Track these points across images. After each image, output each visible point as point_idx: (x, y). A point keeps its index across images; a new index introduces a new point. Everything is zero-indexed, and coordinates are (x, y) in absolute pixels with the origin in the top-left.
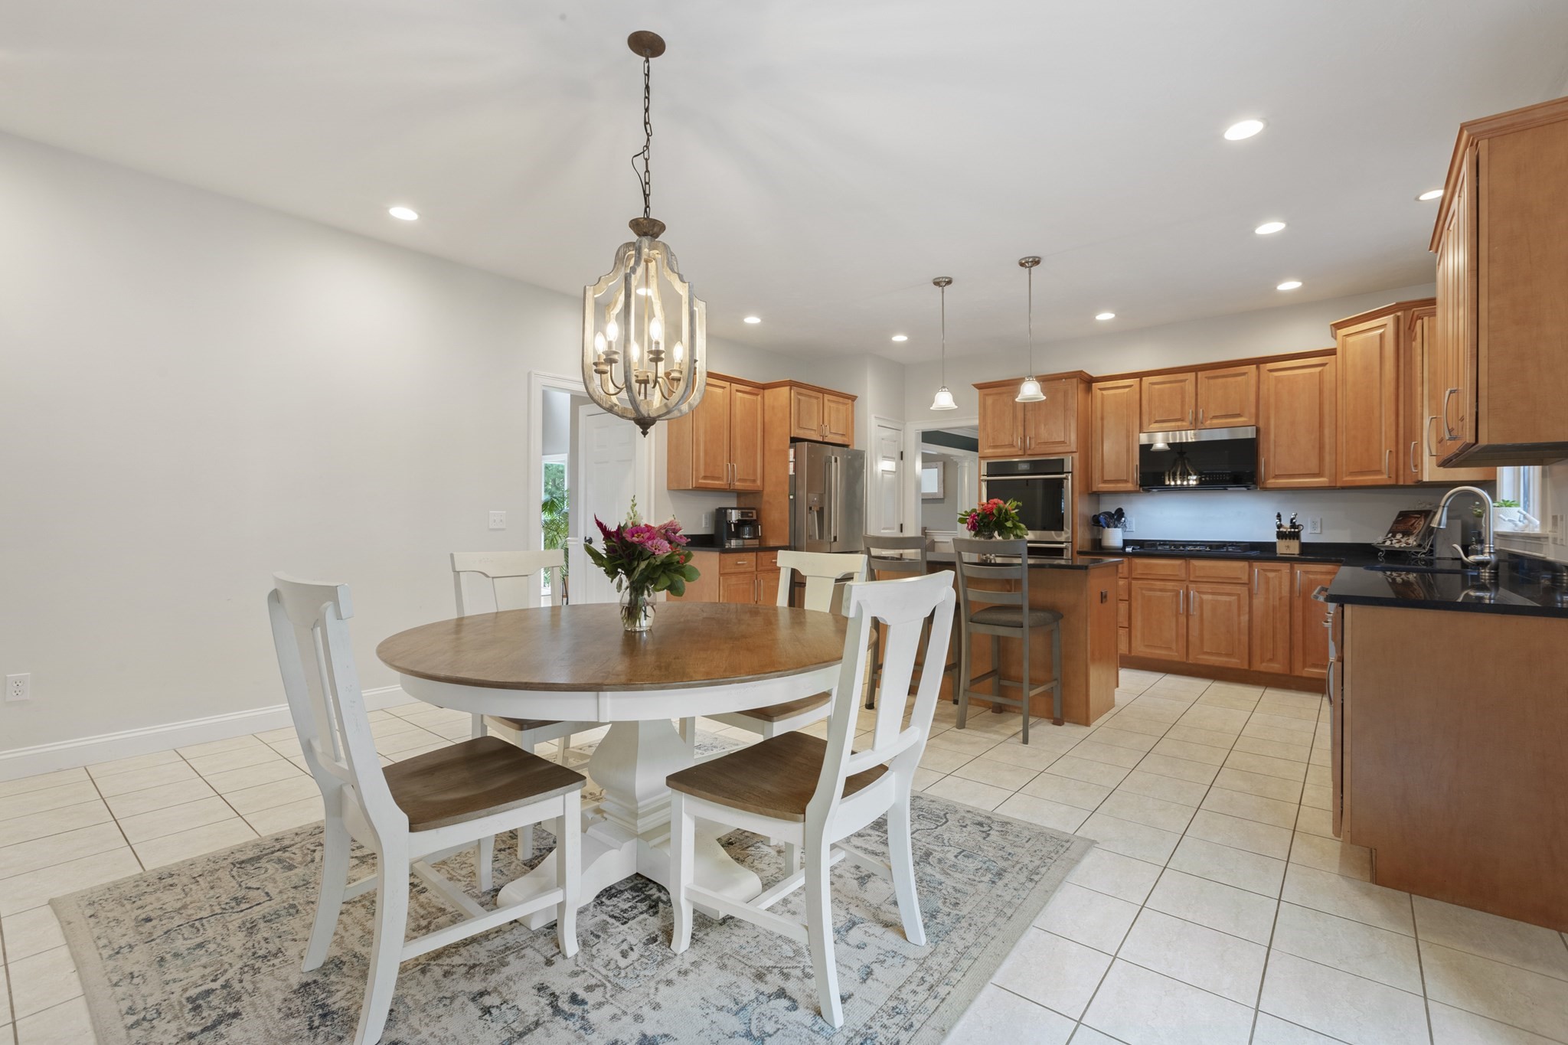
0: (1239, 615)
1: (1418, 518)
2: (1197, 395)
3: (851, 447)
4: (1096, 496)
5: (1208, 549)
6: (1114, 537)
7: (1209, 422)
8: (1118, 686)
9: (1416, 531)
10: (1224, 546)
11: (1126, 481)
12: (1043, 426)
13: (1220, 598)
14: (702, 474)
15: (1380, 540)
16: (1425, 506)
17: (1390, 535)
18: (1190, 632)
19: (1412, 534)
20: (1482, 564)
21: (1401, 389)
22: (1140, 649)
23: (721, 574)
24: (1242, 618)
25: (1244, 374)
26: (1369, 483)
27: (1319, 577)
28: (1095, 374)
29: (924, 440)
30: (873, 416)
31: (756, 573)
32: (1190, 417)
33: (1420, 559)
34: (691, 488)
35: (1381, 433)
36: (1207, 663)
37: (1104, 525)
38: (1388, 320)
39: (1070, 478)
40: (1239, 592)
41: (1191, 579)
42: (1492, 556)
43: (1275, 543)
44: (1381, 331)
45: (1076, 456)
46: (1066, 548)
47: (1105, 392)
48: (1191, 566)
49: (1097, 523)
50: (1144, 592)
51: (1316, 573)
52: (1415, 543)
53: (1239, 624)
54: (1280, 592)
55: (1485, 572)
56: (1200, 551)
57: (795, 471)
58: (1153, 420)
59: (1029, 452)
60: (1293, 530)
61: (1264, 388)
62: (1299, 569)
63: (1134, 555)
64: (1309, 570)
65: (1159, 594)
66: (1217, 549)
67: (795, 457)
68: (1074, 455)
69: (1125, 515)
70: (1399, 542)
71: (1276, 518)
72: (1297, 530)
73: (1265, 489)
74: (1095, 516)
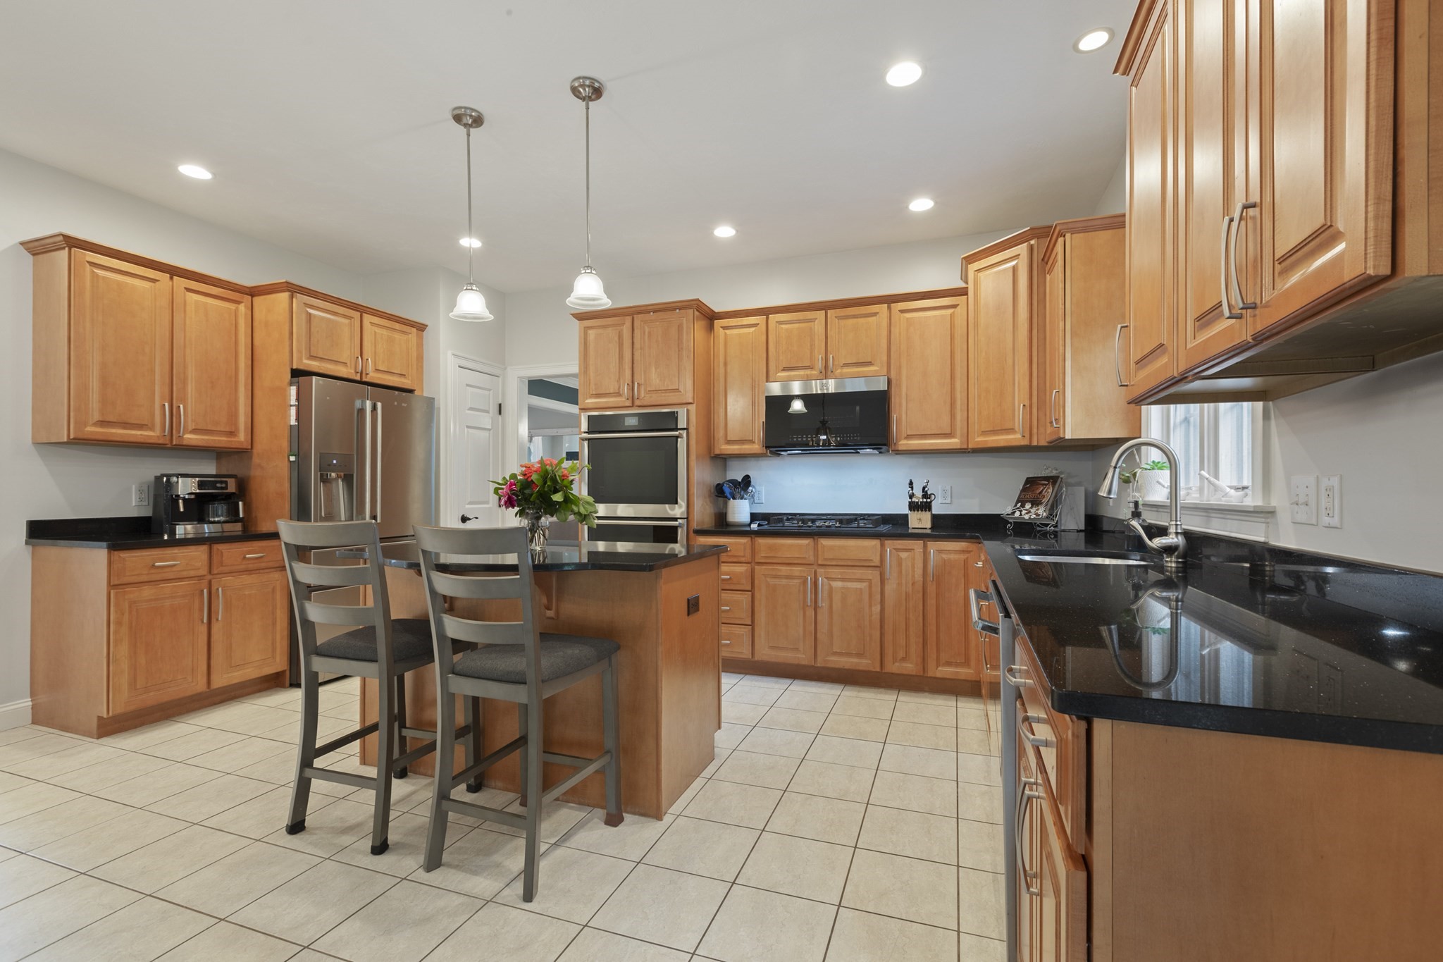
0: (870, 606)
1: (1046, 485)
2: (826, 338)
3: (416, 393)
4: (721, 460)
5: (838, 525)
6: (740, 511)
7: (839, 371)
8: (719, 728)
9: (1045, 500)
10: (856, 520)
11: (752, 442)
12: (653, 370)
13: (850, 585)
14: (96, 416)
15: (1009, 510)
16: (1051, 472)
17: (1019, 505)
18: (818, 628)
19: (1041, 504)
20: (1169, 550)
21: (1035, 332)
22: (765, 653)
23: (111, 586)
24: (873, 608)
25: (875, 314)
26: (1002, 444)
27: (952, 556)
28: (717, 309)
29: (531, 392)
30: (449, 353)
31: (209, 577)
32: (820, 364)
33: (1049, 532)
34: (65, 440)
35: (1014, 384)
36: (837, 666)
37: (729, 496)
38: (1022, 249)
39: (685, 435)
40: (871, 578)
41: (820, 562)
42: (1180, 537)
43: (906, 516)
44: (1014, 263)
45: (693, 408)
46: (680, 526)
47: (728, 332)
48: (820, 546)
49: (722, 493)
50: (768, 580)
51: (949, 552)
52: (1045, 514)
53: (871, 616)
54: (913, 576)
55: (1171, 562)
56: (830, 527)
57: (298, 419)
58: (781, 368)
59: (637, 402)
60: (925, 500)
61: (895, 331)
62: (933, 546)
63: (760, 533)
64: (942, 548)
65: (784, 581)
66: (847, 524)
67: (298, 399)
68: (690, 407)
69: (752, 483)
70: (1030, 513)
71: (908, 486)
72: (929, 500)
73: (898, 452)
74: (718, 484)
